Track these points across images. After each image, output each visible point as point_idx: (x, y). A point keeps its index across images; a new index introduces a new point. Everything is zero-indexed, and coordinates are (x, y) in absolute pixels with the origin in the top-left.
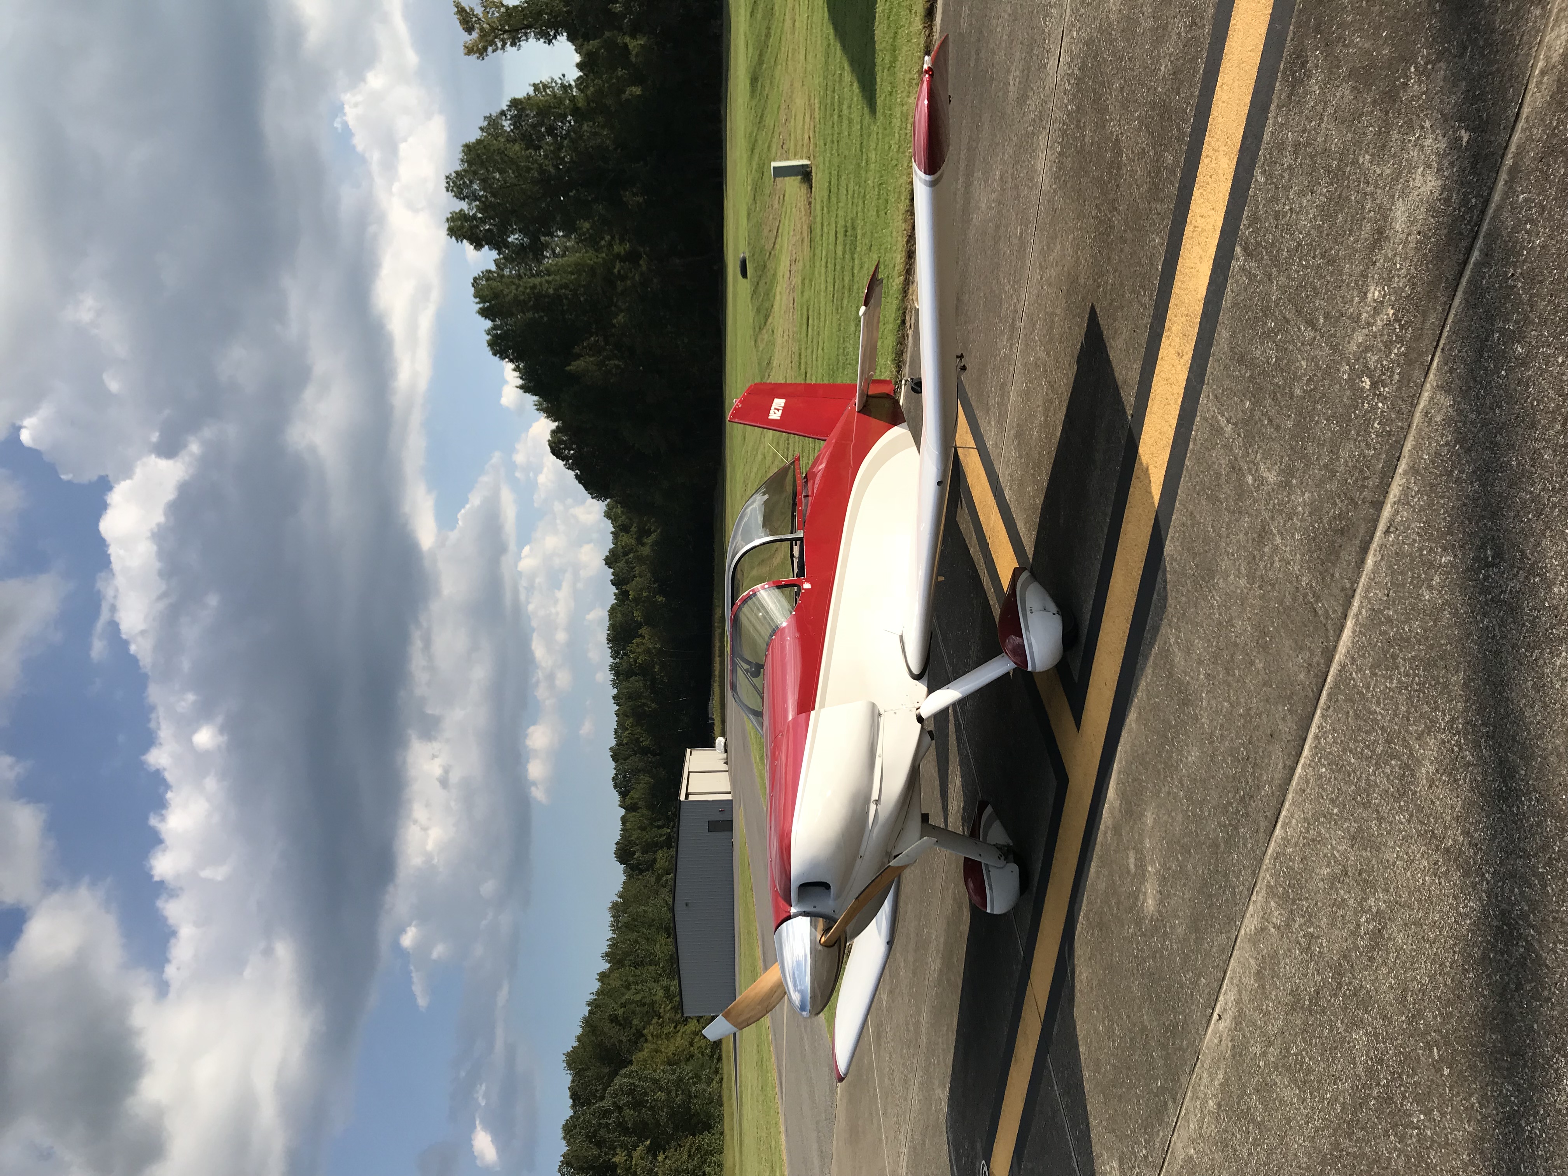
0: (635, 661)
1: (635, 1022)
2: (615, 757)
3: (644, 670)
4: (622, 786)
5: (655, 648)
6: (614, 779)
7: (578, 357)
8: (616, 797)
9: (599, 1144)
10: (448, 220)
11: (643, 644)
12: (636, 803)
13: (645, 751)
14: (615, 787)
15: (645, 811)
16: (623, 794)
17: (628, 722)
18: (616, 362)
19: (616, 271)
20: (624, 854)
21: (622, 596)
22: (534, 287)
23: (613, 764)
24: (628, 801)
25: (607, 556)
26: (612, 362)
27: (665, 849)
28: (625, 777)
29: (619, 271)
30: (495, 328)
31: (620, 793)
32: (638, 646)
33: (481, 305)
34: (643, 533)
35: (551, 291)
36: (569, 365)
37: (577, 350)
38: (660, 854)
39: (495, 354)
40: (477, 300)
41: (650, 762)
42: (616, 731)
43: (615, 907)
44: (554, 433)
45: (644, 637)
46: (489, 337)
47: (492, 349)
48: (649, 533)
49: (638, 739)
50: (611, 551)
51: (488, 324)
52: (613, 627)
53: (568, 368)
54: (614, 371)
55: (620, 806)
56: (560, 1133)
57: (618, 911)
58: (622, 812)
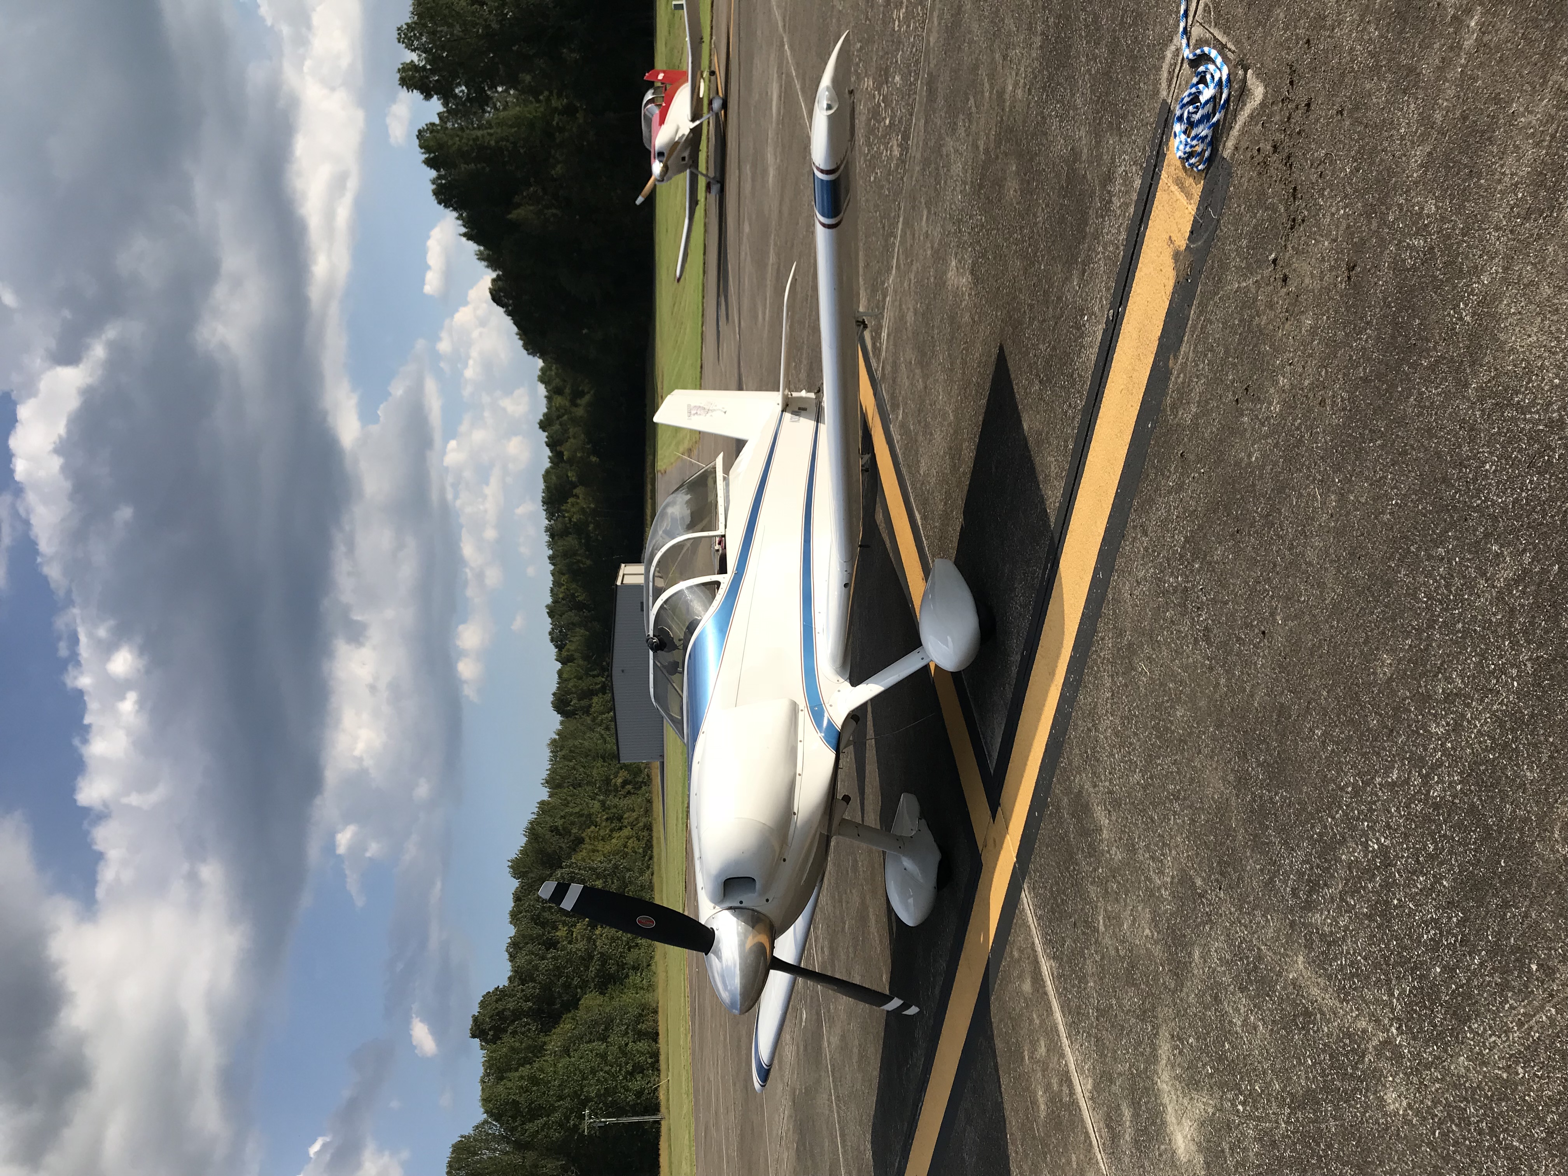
0: (570, 520)
1: (574, 831)
2: (551, 614)
3: (579, 529)
4: (559, 639)
5: (588, 507)
6: (550, 633)
7: (518, 206)
8: (553, 650)
9: (543, 925)
10: (399, 70)
11: (577, 503)
12: (572, 655)
13: (579, 607)
14: (552, 640)
15: (581, 662)
16: (560, 647)
17: (564, 578)
18: (554, 211)
19: (554, 123)
20: (561, 704)
21: (557, 458)
22: (477, 138)
23: (550, 620)
24: (564, 653)
25: (541, 421)
26: (550, 211)
27: (600, 695)
28: (561, 631)
29: (557, 123)
30: (439, 177)
31: (556, 647)
32: (573, 505)
33: (427, 156)
34: (577, 394)
35: (493, 143)
36: (510, 213)
37: (517, 199)
38: (595, 699)
39: (440, 203)
40: (423, 151)
41: (585, 617)
42: (552, 590)
43: (553, 742)
44: (494, 281)
45: (578, 497)
46: (434, 187)
47: (437, 198)
48: (582, 394)
49: (573, 594)
50: (545, 415)
51: (433, 173)
52: (548, 489)
53: (509, 216)
54: (552, 219)
55: (557, 660)
56: (508, 918)
57: (556, 747)
58: (559, 665)
